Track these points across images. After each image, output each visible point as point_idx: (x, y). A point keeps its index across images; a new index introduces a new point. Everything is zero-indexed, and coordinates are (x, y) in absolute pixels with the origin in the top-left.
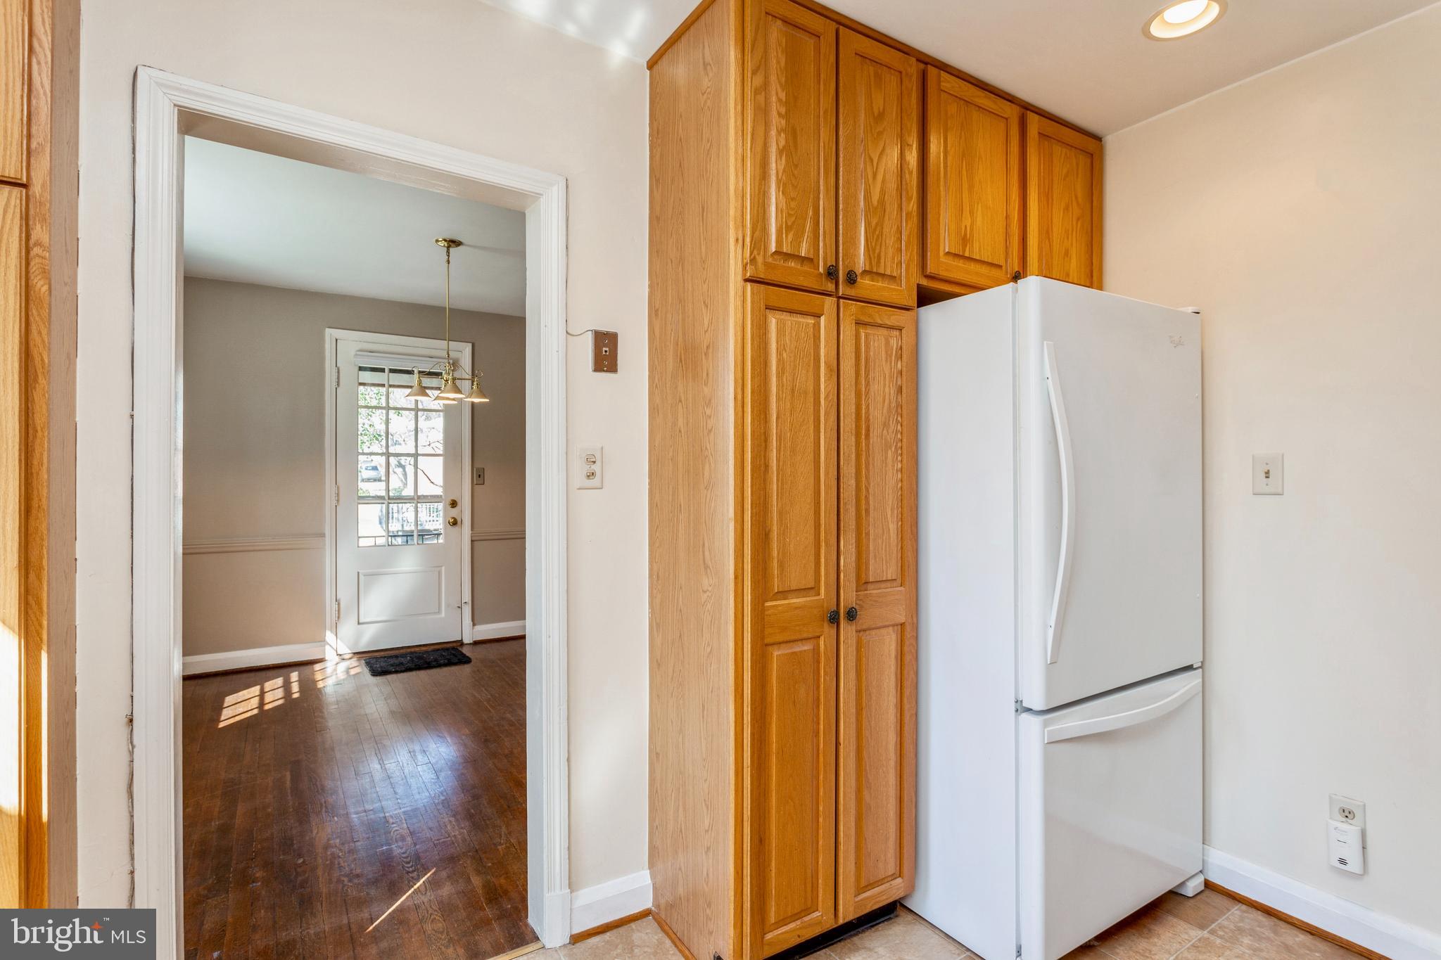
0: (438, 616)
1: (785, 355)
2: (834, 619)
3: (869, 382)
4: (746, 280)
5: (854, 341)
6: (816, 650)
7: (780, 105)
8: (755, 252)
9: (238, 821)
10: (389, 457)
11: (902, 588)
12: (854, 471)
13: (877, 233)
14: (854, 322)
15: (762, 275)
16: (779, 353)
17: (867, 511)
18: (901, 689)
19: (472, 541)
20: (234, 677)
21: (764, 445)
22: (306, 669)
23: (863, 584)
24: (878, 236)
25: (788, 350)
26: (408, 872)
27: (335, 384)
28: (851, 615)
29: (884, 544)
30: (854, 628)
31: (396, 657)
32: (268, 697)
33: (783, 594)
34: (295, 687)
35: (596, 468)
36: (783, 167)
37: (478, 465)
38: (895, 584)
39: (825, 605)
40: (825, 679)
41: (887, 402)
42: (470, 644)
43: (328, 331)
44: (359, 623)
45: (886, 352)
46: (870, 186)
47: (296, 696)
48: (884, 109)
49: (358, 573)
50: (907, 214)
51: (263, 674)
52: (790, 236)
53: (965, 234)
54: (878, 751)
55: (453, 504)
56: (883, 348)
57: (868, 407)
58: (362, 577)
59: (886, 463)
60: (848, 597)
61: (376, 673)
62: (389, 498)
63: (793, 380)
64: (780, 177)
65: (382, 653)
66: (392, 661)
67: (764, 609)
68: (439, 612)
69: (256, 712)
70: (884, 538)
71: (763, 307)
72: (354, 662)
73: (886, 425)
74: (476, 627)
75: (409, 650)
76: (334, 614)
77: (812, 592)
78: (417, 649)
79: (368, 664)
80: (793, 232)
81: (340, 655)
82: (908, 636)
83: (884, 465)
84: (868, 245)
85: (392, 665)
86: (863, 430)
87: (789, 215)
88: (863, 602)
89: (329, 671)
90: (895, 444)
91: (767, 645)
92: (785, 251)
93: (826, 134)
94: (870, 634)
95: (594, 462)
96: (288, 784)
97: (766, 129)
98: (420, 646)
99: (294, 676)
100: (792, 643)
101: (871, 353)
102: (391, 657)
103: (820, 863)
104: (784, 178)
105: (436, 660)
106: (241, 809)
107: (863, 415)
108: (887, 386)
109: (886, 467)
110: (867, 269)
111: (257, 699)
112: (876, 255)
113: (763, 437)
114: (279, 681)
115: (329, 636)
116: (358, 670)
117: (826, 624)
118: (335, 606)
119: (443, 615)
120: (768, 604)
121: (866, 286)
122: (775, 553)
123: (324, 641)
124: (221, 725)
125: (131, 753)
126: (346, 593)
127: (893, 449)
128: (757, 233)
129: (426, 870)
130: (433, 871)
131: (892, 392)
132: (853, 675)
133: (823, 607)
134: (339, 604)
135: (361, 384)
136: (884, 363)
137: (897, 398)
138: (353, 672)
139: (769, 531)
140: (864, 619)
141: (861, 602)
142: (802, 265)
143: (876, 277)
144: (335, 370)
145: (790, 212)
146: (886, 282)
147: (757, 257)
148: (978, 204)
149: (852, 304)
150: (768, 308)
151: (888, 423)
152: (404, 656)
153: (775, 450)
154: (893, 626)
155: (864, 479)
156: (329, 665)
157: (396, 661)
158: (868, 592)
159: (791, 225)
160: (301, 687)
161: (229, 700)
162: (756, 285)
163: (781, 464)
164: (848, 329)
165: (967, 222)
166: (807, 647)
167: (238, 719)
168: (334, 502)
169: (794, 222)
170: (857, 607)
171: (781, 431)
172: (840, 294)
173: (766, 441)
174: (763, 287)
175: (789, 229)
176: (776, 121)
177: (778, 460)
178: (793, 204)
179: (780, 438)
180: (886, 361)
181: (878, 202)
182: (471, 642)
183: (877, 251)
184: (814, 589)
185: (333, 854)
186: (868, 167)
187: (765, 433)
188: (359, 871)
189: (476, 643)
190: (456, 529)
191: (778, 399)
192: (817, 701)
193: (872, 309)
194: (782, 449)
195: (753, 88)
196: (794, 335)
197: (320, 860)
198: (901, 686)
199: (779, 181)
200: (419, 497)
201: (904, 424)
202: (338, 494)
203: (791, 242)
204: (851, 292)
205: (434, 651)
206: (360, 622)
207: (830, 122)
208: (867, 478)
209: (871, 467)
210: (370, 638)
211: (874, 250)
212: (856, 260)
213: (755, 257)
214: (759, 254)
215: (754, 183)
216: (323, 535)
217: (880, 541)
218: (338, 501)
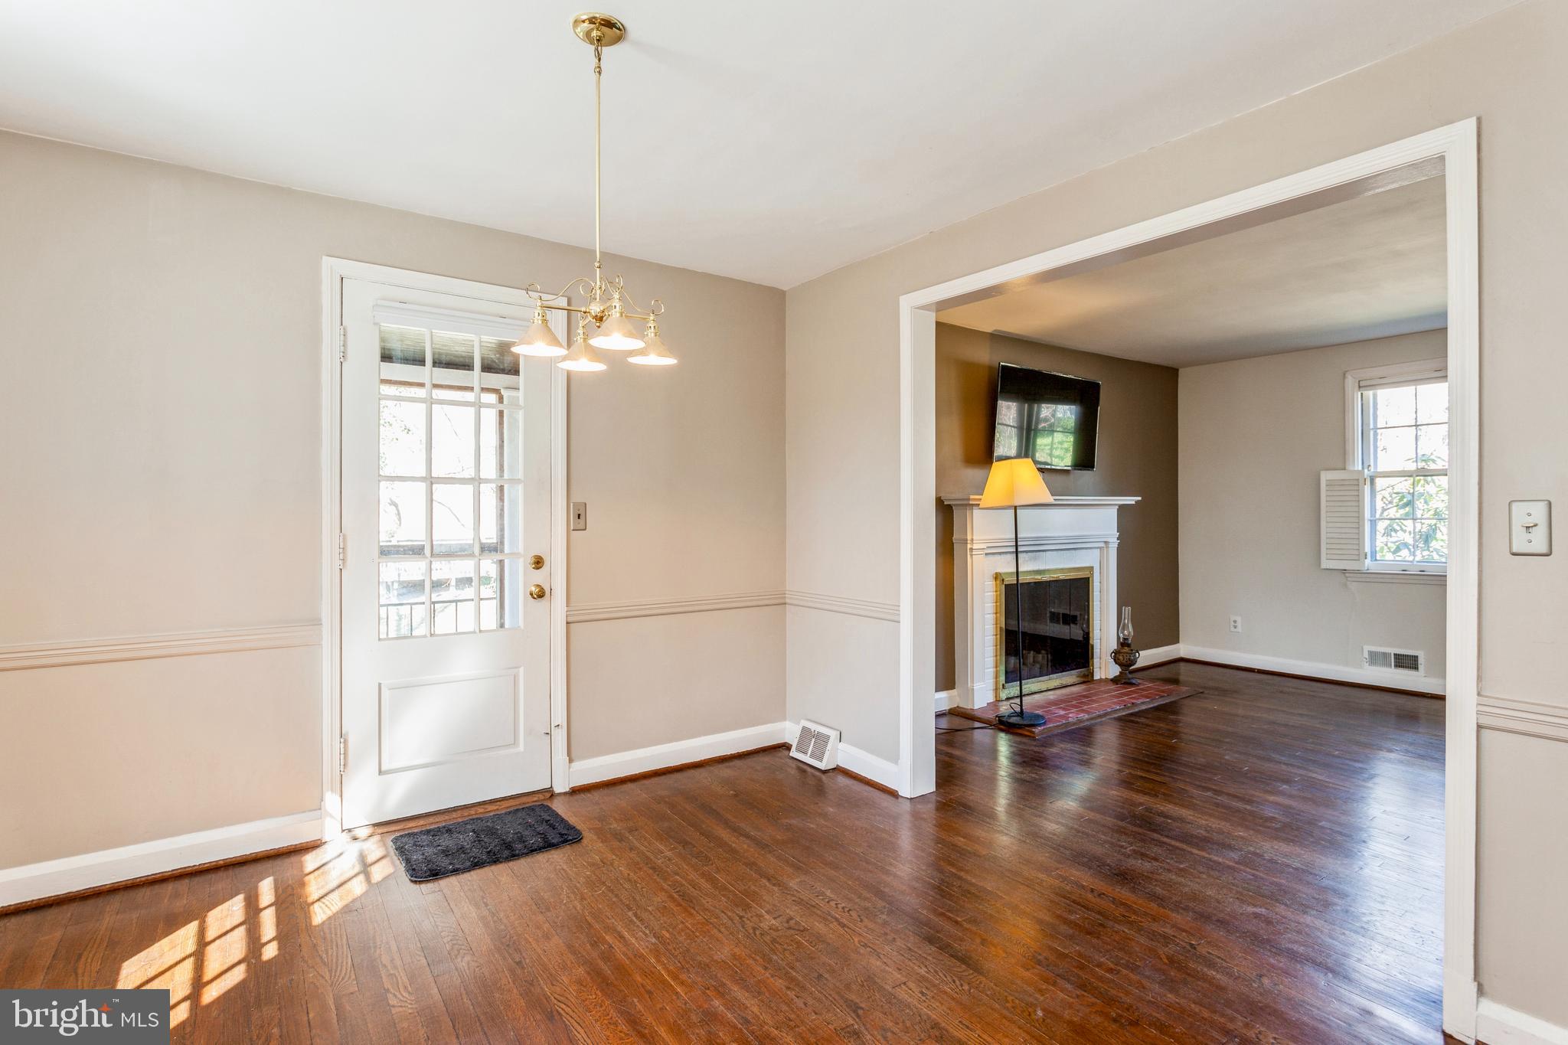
0: (512, 751)
10: (432, 484)
19: (567, 623)
27: (338, 355)
34: (269, 926)
37: (577, 498)
42: (565, 794)
43: (328, 263)
44: (380, 773)
47: (270, 952)
49: (380, 684)
55: (538, 563)
58: (385, 693)
61: (418, 874)
65: (422, 823)
68: (515, 743)
72: (375, 843)
74: (573, 764)
75: (466, 816)
76: (338, 761)
78: (480, 810)
81: (350, 830)
85: (447, 854)
98: (484, 803)
99: (266, 885)
102: (439, 828)
114: (236, 909)
115: (331, 800)
116: (385, 868)
118: (337, 746)
119: (521, 748)
123: (320, 807)
126: (358, 724)
134: (346, 742)
135: (385, 383)
144: (338, 331)
152: (463, 829)
156: (330, 856)
160: (279, 923)
168: (338, 563)
182: (568, 790)
189: (575, 791)
190: (542, 604)
202: (343, 547)
206: (383, 769)
210: (401, 796)
216: (317, 622)
218: (344, 560)
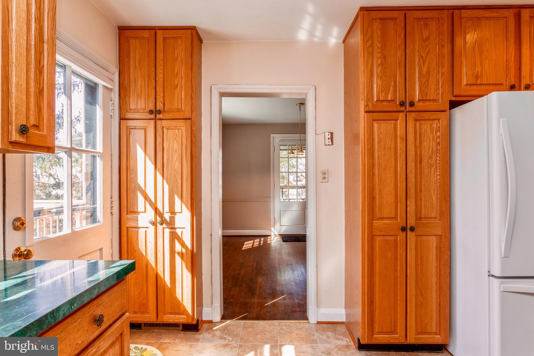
1: (381, 136)
2: (404, 229)
3: (421, 142)
4: (365, 112)
5: (414, 127)
6: (396, 240)
7: (378, 49)
8: (368, 102)
9: (242, 272)
10: (289, 173)
11: (440, 222)
12: (414, 175)
13: (426, 84)
14: (414, 120)
15: (371, 109)
16: (379, 135)
17: (421, 191)
18: (440, 261)
20: (248, 237)
21: (372, 167)
22: (265, 237)
23: (419, 218)
24: (426, 86)
25: (382, 134)
26: (278, 294)
27: (273, 151)
28: (412, 229)
29: (430, 203)
30: (414, 233)
31: (291, 237)
32: (255, 244)
33: (382, 219)
34: (262, 242)
35: (326, 176)
36: (380, 70)
38: (436, 219)
39: (400, 224)
40: (401, 252)
41: (431, 149)
43: (272, 135)
44: (280, 225)
45: (431, 130)
46: (421, 67)
47: (262, 244)
48: (429, 36)
50: (441, 74)
51: (254, 238)
52: (383, 94)
53: (478, 74)
54: (427, 282)
56: (429, 128)
57: (421, 151)
58: (281, 211)
59: (431, 172)
60: (411, 222)
61: (284, 241)
62: (289, 186)
63: (385, 144)
64: (379, 74)
65: (287, 236)
66: (289, 238)
67: (372, 224)
68: (304, 224)
69: (251, 247)
70: (430, 201)
71: (371, 120)
72: (279, 237)
73: (430, 158)
75: (295, 236)
76: (274, 222)
77: (395, 219)
78: (297, 236)
79: (282, 238)
80: (384, 92)
81: (275, 235)
82: (443, 241)
83: (429, 173)
84: (421, 90)
85: (289, 239)
86: (419, 160)
87: (383, 87)
88: (419, 225)
89: (272, 239)
90: (435, 165)
91: (374, 235)
92: (381, 99)
93: (400, 54)
94: (422, 237)
95: (325, 174)
96: (255, 266)
97: (372, 60)
99: (262, 239)
100: (385, 236)
101: (423, 131)
102: (289, 237)
103: (398, 317)
104: (380, 74)
105: (302, 240)
106: (243, 270)
107: (419, 155)
108: (431, 143)
109: (430, 174)
110: (421, 99)
111: (252, 244)
112: (425, 93)
113: (372, 165)
114: (258, 240)
115: (272, 229)
116: (279, 240)
117: (400, 231)
120: (374, 222)
121: (419, 106)
122: (377, 204)
123: (271, 230)
124: (243, 249)
125: (211, 243)
126: (277, 216)
127: (434, 167)
128: (369, 96)
129: (283, 295)
130: (285, 296)
131: (434, 145)
132: (413, 251)
133: (399, 225)
134: (275, 219)
135: (281, 150)
136: (429, 134)
137: (437, 147)
138: (278, 240)
139: (375, 197)
140: (419, 231)
141: (417, 225)
142: (389, 103)
143: (425, 101)
144: (273, 147)
145: (383, 85)
146: (431, 102)
147: (369, 104)
148: (486, 60)
149: (413, 114)
150: (373, 120)
151: (432, 157)
152: (293, 237)
153: (377, 169)
154: (435, 235)
155: (419, 179)
156: (273, 237)
157: (290, 238)
158: (422, 221)
159: (384, 89)
160: (263, 242)
161: (246, 243)
162: (368, 114)
163: (380, 174)
164: (411, 124)
165: (479, 69)
166: (392, 238)
167: (247, 248)
169: (385, 89)
170: (416, 227)
171: (380, 162)
172: (407, 111)
173: (373, 166)
174: (371, 114)
175: (382, 91)
176: (377, 55)
177: (378, 172)
178: (384, 82)
179: (379, 165)
180: (431, 133)
181: (426, 73)
183: (425, 92)
184: (395, 218)
185: (262, 285)
186: (421, 60)
187: (373, 163)
188: (267, 291)
191: (378, 151)
192: (396, 258)
193: (422, 114)
194: (380, 169)
195: (367, 47)
196: (385, 128)
197: (258, 286)
198: (440, 260)
199: (378, 76)
200: (298, 186)
201: (440, 157)
202: (274, 185)
203: (384, 96)
204: (413, 109)
205: (302, 237)
207: (402, 48)
208: (421, 178)
209: (423, 174)
210: (284, 230)
211: (424, 91)
212: (415, 97)
213: (368, 104)
214: (370, 103)
215: (368, 79)
216: (270, 197)
217: (428, 203)
218: (274, 187)
